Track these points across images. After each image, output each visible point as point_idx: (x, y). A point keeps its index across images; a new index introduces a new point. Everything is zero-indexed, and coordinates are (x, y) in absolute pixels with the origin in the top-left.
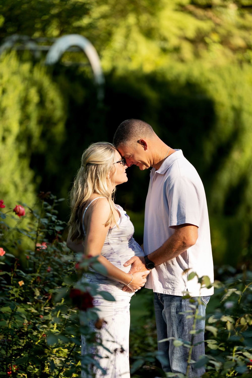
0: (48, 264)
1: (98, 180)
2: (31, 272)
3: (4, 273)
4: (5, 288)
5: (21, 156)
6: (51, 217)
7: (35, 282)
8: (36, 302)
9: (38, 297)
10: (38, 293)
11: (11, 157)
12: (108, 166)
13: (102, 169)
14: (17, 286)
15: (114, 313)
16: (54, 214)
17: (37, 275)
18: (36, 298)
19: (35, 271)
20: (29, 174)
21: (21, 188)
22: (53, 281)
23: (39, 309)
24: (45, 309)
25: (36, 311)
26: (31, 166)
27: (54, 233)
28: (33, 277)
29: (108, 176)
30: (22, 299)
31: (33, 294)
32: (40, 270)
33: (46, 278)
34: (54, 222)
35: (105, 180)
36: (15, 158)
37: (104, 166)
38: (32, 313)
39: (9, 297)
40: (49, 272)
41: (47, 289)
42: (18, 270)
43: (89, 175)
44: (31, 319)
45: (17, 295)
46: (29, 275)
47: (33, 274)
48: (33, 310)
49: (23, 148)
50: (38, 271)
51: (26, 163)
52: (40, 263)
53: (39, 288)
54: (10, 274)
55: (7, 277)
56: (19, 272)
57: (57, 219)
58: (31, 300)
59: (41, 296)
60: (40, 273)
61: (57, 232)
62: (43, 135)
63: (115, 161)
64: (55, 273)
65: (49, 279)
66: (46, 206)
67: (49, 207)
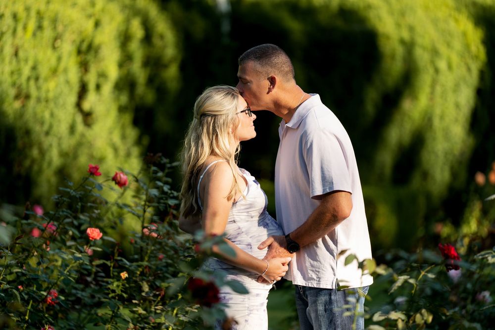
0: (159, 249)
1: (217, 136)
2: (137, 260)
3: (101, 262)
4: (103, 282)
5: (122, 110)
6: (162, 187)
7: (142, 274)
8: (145, 299)
9: (147, 293)
10: (146, 288)
11: (108, 111)
12: (230, 117)
13: (221, 121)
14: (119, 278)
15: (247, 312)
16: (166, 183)
17: (145, 263)
18: (143, 294)
19: (142, 259)
20: (132, 133)
21: (122, 152)
22: (167, 272)
23: (148, 309)
24: (156, 309)
25: (144, 312)
26: (136, 122)
27: (166, 207)
28: (139, 266)
29: (230, 130)
30: (125, 296)
31: (140, 290)
32: (150, 257)
33: (157, 268)
34: (166, 193)
35: (226, 135)
36: (114, 113)
37: (224, 117)
38: (140, 315)
39: (109, 294)
40: (161, 260)
41: (158, 283)
42: (119, 258)
43: (205, 130)
44: (139, 322)
45: (118, 292)
46: (135, 264)
47: (140, 263)
48: (141, 311)
49: (124, 99)
50: (146, 259)
51: (128, 118)
52: (149, 247)
53: (148, 282)
54: (108, 263)
55: (105, 268)
56: (121, 260)
57: (170, 189)
58: (137, 298)
59: (151, 292)
60: (149, 261)
61: (170, 206)
62: (151, 81)
63: (239, 110)
64: (170, 261)
65: (161, 270)
66: (155, 172)
67: (160, 174)
